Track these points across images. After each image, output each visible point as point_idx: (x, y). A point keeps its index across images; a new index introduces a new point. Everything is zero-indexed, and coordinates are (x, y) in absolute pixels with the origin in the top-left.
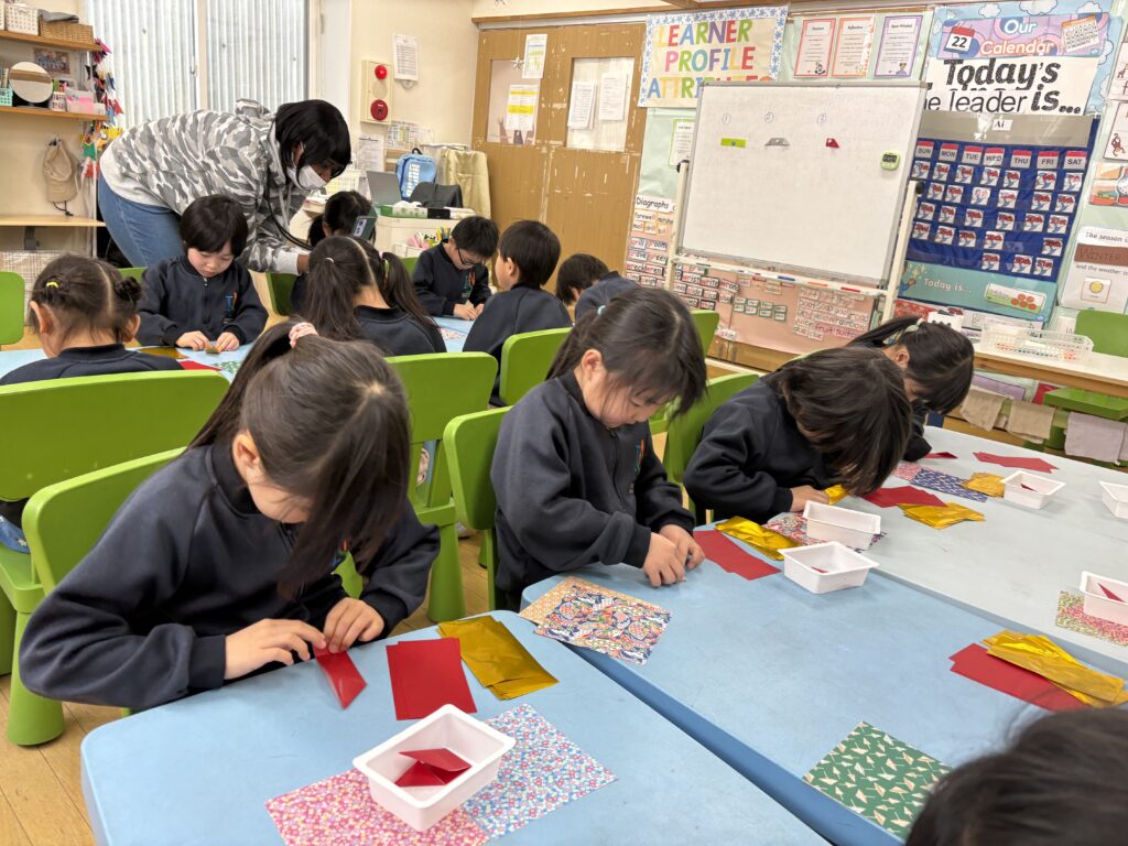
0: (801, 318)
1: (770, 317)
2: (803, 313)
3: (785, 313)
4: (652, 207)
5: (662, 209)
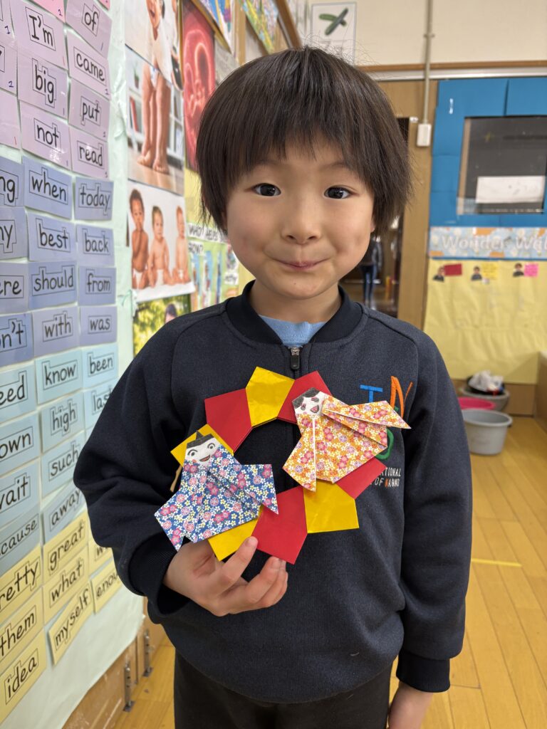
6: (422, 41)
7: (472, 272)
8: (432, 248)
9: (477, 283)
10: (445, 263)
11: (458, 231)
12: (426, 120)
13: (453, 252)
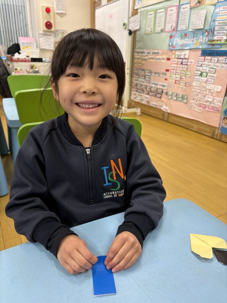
0: (193, 101)
1: (181, 101)
2: (194, 99)
3: (187, 99)
4: (140, 54)
5: (143, 55)
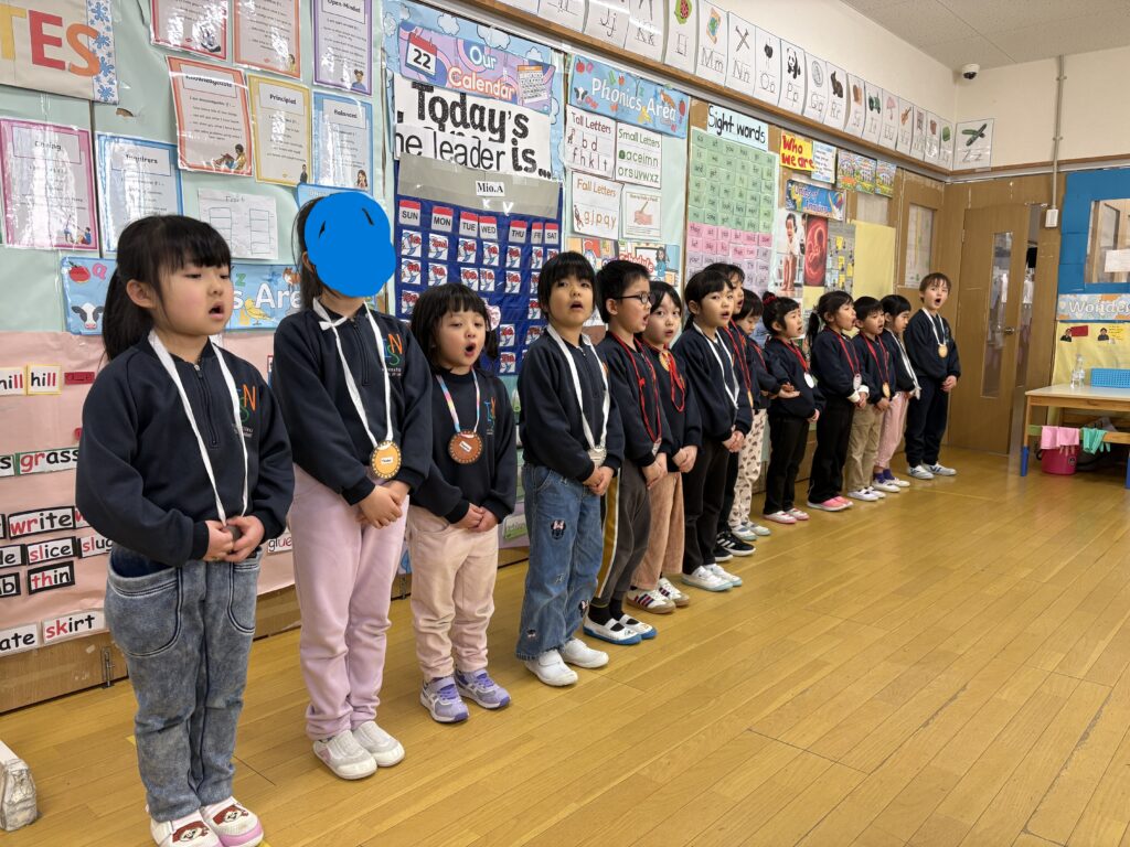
6: (1052, 143)
7: (1099, 333)
8: (1060, 312)
9: (1104, 343)
10: (1072, 325)
11: (1085, 297)
12: (1054, 206)
13: (1079, 316)
